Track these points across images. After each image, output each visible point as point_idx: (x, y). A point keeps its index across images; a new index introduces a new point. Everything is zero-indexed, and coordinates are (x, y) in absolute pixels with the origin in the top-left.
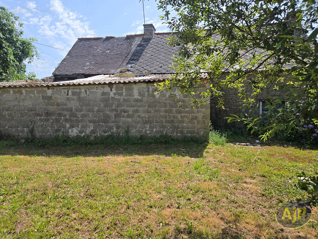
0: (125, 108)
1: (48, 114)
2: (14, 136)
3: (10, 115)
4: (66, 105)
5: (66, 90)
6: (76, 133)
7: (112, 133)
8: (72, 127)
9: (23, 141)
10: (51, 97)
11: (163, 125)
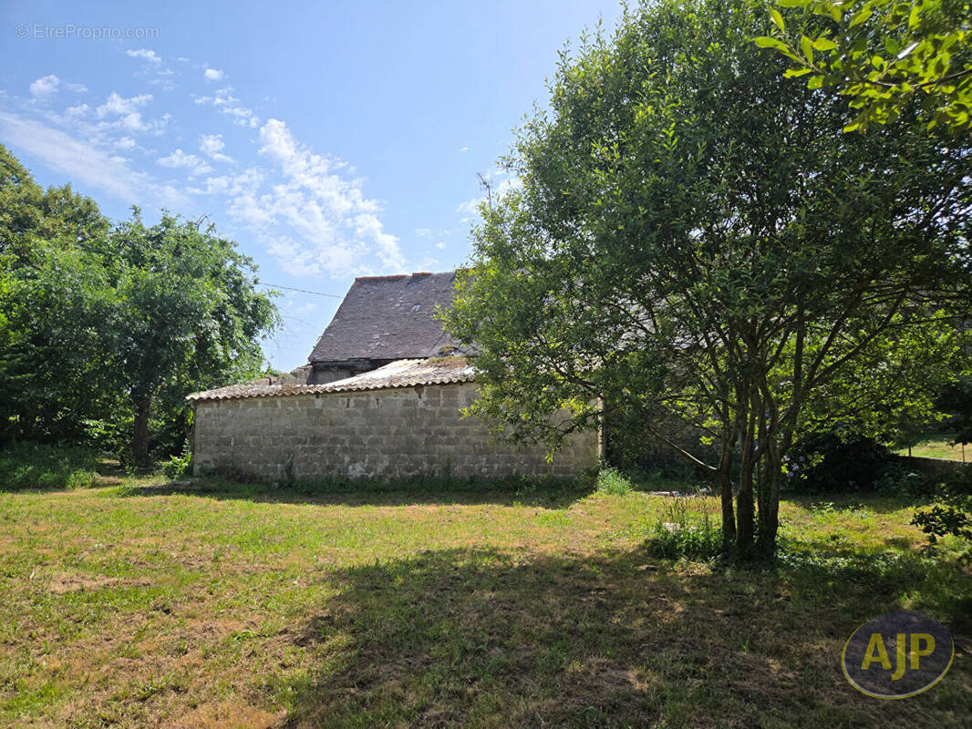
0: (443, 427)
1: (316, 439)
2: (261, 478)
3: (257, 442)
4: (343, 424)
5: (346, 399)
6: (361, 472)
7: (421, 472)
8: (354, 461)
9: (276, 485)
10: (321, 411)
11: (510, 458)
